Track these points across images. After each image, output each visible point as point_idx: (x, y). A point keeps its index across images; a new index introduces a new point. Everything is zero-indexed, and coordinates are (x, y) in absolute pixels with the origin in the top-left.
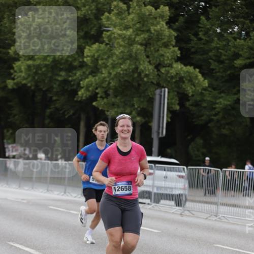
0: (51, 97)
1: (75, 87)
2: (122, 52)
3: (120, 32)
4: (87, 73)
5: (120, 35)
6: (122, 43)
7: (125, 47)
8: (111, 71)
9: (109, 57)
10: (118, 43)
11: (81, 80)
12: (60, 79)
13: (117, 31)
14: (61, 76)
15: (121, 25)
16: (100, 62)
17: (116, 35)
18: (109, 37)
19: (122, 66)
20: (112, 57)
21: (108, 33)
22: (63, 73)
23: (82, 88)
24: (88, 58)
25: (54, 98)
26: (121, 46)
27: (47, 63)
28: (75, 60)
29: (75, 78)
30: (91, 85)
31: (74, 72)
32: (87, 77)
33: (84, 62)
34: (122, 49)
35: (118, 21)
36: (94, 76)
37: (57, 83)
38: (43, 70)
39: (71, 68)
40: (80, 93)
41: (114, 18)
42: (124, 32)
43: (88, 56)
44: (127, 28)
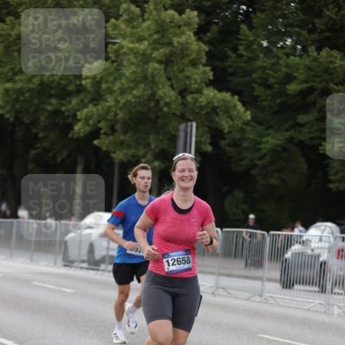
0: (36, 134)
1: (70, 120)
2: (134, 72)
3: (131, 45)
4: (86, 101)
5: (131, 50)
6: (134, 60)
7: (137, 65)
8: (119, 98)
9: (115, 79)
10: (129, 60)
11: (78, 110)
12: (49, 108)
13: (127, 44)
14: (51, 104)
15: (132, 35)
16: (104, 86)
17: (125, 50)
18: (117, 52)
19: (134, 92)
20: (120, 79)
21: (115, 47)
22: (54, 101)
23: (79, 120)
24: (88, 81)
25: (41, 135)
26: (132, 64)
27: (32, 86)
28: (70, 82)
29: (69, 107)
30: (92, 117)
31: (68, 99)
32: (86, 106)
33: (81, 85)
34: (133, 68)
35: (129, 30)
36: (95, 105)
37: (46, 114)
38: (27, 95)
39: (64, 94)
40: (76, 128)
41: (123, 26)
42: (137, 45)
43: (87, 78)
44: (141, 40)
